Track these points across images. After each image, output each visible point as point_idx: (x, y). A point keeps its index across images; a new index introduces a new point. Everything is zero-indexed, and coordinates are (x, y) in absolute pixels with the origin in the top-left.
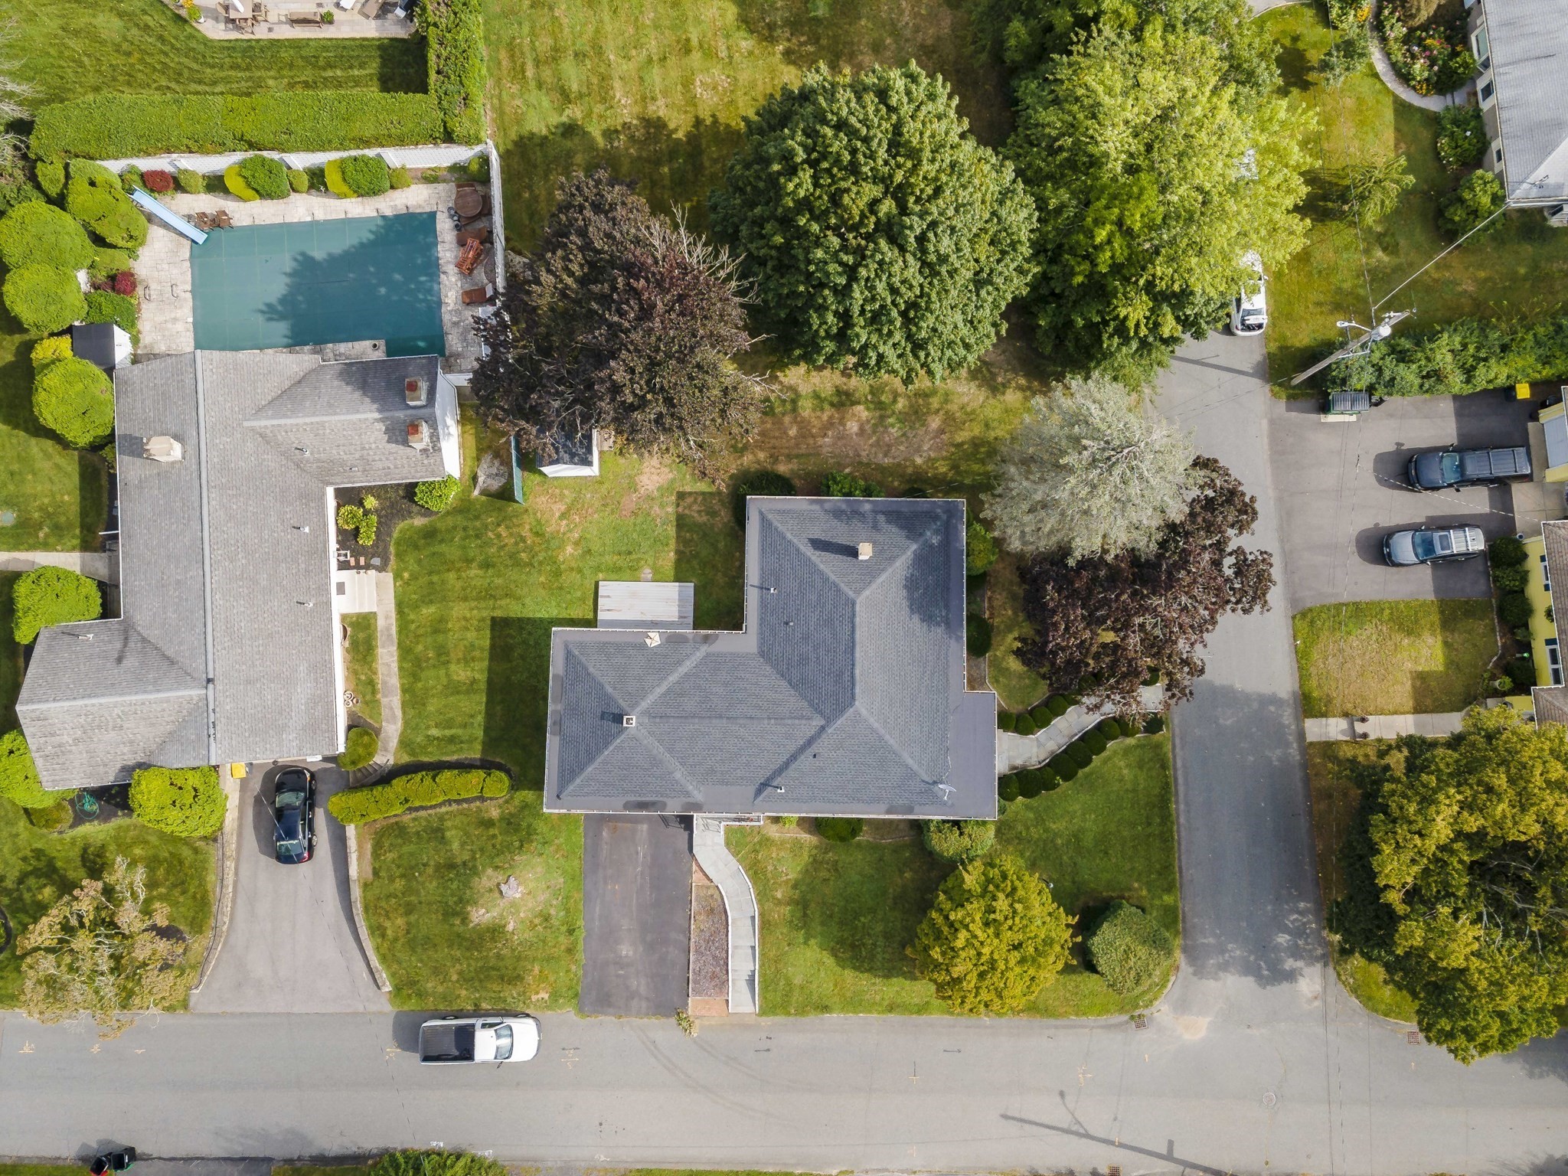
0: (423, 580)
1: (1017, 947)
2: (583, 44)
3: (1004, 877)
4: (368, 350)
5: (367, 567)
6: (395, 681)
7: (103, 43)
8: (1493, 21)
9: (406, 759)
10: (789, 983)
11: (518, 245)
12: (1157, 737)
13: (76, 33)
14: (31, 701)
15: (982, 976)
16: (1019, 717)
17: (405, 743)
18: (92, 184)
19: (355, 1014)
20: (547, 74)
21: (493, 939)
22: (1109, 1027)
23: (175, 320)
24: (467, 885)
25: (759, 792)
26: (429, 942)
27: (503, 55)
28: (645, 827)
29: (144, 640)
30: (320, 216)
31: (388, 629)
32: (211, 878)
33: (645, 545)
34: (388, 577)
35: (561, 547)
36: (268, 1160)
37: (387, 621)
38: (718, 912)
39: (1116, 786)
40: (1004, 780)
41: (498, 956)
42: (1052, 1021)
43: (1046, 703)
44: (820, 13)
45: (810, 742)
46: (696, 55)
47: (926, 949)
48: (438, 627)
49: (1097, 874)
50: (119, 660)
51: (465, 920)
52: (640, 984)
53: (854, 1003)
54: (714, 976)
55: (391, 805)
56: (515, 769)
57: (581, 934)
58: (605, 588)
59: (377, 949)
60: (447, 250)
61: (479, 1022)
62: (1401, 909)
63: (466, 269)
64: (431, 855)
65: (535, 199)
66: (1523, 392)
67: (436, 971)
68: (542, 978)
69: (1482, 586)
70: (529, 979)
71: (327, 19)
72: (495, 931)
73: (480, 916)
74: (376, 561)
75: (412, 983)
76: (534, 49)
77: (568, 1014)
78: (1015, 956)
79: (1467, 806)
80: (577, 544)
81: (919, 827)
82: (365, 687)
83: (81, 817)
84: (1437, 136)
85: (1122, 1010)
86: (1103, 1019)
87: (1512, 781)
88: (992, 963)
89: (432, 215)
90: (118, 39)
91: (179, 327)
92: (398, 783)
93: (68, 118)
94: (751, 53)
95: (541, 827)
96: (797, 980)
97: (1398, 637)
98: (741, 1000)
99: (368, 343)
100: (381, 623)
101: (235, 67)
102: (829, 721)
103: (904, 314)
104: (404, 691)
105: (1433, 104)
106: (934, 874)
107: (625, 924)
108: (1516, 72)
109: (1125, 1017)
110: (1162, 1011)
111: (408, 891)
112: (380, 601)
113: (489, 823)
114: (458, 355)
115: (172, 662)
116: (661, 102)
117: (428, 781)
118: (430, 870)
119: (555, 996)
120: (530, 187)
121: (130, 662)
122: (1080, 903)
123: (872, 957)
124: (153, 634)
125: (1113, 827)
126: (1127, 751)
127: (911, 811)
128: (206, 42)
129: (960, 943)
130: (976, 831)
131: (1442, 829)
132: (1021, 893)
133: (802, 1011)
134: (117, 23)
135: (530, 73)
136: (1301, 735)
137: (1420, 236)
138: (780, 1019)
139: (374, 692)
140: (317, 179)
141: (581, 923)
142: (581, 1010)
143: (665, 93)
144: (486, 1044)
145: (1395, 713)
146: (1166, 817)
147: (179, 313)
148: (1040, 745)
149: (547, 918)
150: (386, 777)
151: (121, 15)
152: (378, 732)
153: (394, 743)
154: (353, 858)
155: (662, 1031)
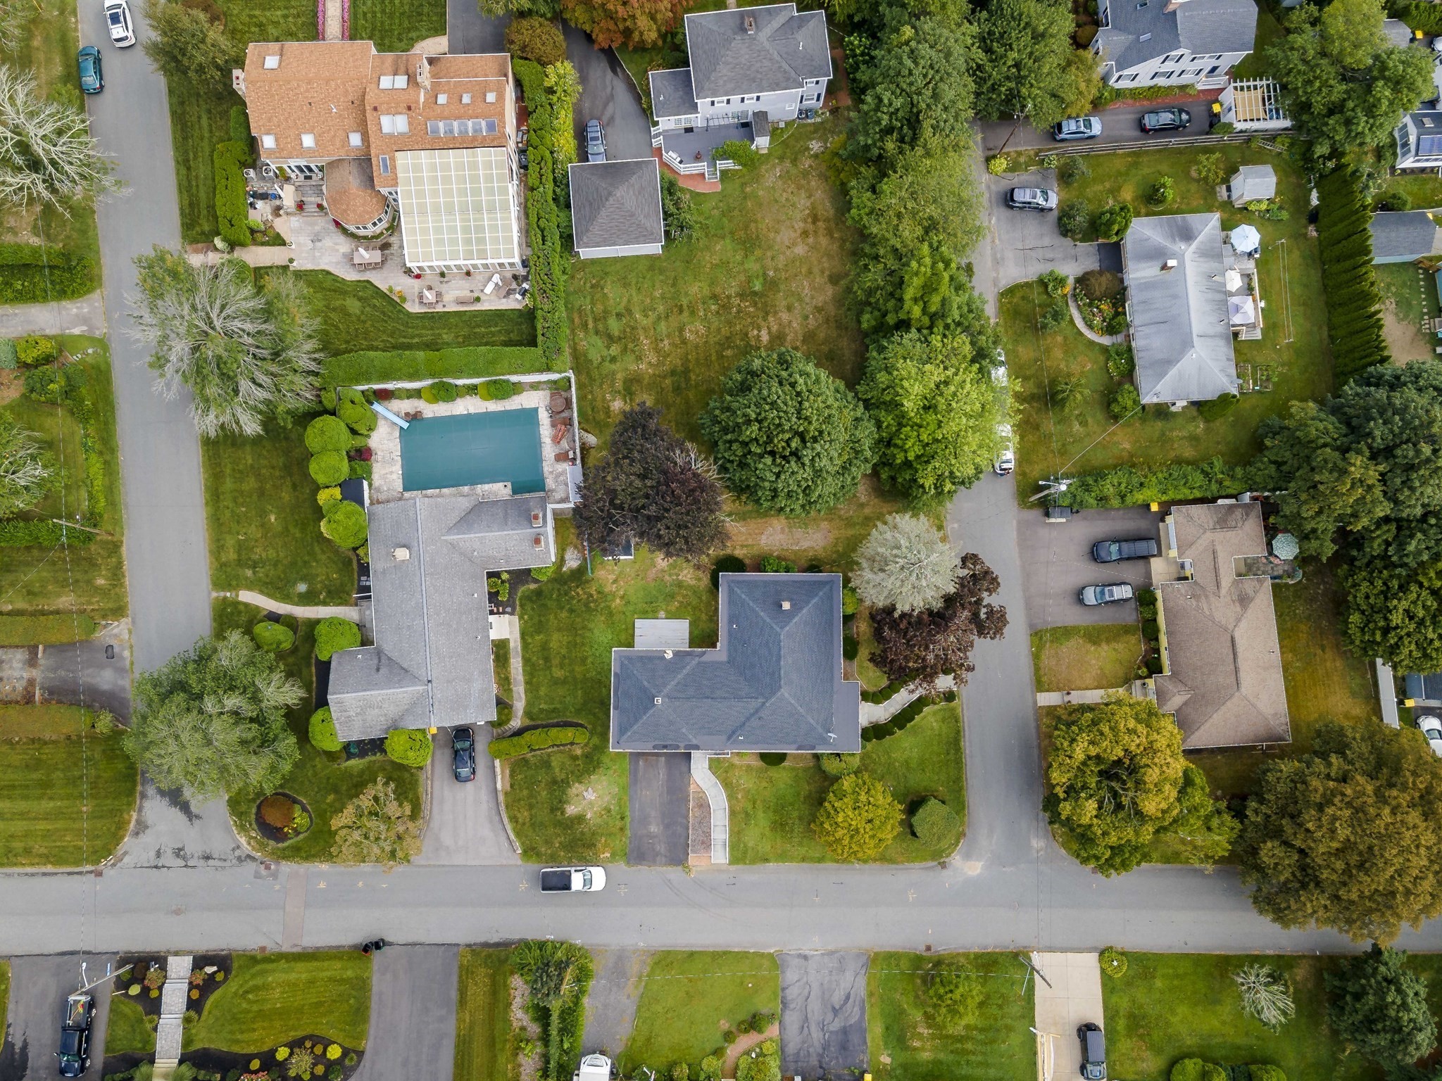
0: (536, 620)
1: (870, 821)
2: (620, 308)
3: (865, 783)
4: (501, 490)
5: (504, 613)
6: (521, 678)
7: (349, 315)
8: (1135, 300)
9: (528, 722)
10: (745, 846)
11: (586, 427)
12: (953, 704)
13: (334, 309)
14: (335, 693)
15: (852, 837)
16: (874, 694)
17: (528, 714)
18: (353, 402)
19: (502, 866)
20: (600, 327)
21: (579, 823)
22: (927, 869)
23: (392, 473)
24: (564, 792)
25: (729, 738)
26: (542, 825)
27: (576, 316)
28: (663, 759)
29: (389, 659)
30: (472, 411)
31: (516, 648)
32: (421, 789)
33: (661, 598)
34: (516, 619)
35: (614, 600)
36: (458, 945)
37: (515, 643)
38: (704, 806)
39: (929, 733)
40: (865, 730)
41: (583, 834)
42: (894, 866)
43: (889, 687)
44: (756, 289)
45: (757, 711)
46: (686, 314)
47: (822, 823)
48: (545, 647)
49: (919, 781)
50: (378, 670)
51: (563, 813)
52: (661, 848)
53: (783, 857)
54: (703, 843)
55: (521, 747)
56: (589, 727)
57: (628, 820)
58: (638, 623)
59: (514, 829)
60: (546, 431)
61: (573, 869)
62: (1062, 795)
63: (556, 440)
64: (542, 776)
65: (594, 399)
66: (1154, 507)
67: (547, 842)
68: (606, 845)
69: (1134, 617)
70: (599, 846)
71: (478, 299)
72: (580, 819)
73: (571, 810)
74: (509, 609)
75: (533, 849)
76: (593, 312)
77: (621, 866)
78: (869, 826)
79: (1092, 743)
80: (622, 597)
81: (817, 757)
82: (504, 681)
83: (350, 756)
84: (1108, 360)
85: (933, 859)
86: (923, 864)
87: (1111, 728)
88: (857, 831)
89: (536, 410)
90: (358, 312)
91: (394, 476)
92: (527, 735)
93: (339, 366)
94: (718, 312)
95: (605, 759)
96: (751, 844)
97: (1089, 645)
98: (720, 855)
99: (501, 485)
100: (512, 645)
101: (424, 328)
102: (767, 699)
103: (804, 491)
104: (527, 683)
105: (1106, 340)
106: (826, 784)
107: (653, 814)
108: (1146, 330)
109: (935, 863)
110: (956, 859)
111: (531, 796)
112: (511, 632)
113: (575, 758)
114: (552, 491)
115: (406, 671)
116: (666, 342)
117: (543, 735)
118: (543, 785)
119: (613, 855)
120: (591, 392)
121: (383, 671)
122: (909, 799)
123: (792, 831)
124: (395, 655)
125: (927, 756)
126: (935, 713)
127: (813, 748)
128: (409, 314)
129: (840, 819)
130: (849, 759)
131: (1079, 755)
132: (873, 792)
133: (753, 862)
134: (358, 304)
135: (591, 325)
136: (1035, 702)
137: (1100, 416)
138: (740, 866)
139: (509, 684)
140: (472, 390)
141: (628, 813)
142: (628, 863)
143: (668, 336)
144: (577, 881)
145: (1087, 689)
146: (958, 749)
147: (394, 469)
148: (886, 710)
149: (609, 811)
150: (519, 733)
151: (360, 299)
152: (511, 707)
153: (520, 713)
154: (499, 778)
155: (674, 873)
